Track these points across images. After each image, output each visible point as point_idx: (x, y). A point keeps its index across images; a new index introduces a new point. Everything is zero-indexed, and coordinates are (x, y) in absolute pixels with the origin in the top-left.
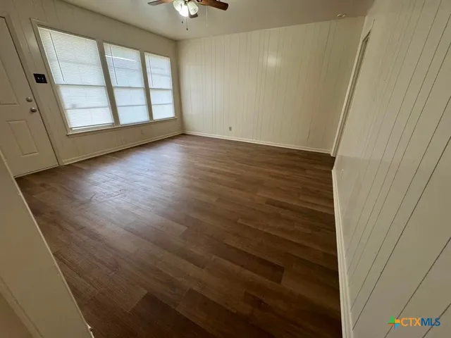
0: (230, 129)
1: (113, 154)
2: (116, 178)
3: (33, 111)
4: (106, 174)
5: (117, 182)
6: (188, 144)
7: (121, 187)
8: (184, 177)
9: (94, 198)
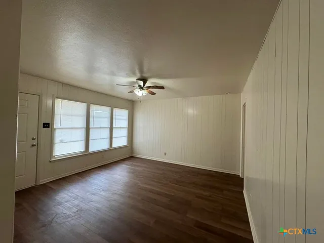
0: (165, 154)
1: (78, 174)
2: (76, 198)
3: (33, 146)
4: (70, 194)
5: (76, 202)
6: (135, 166)
7: (78, 207)
8: (129, 197)
9: (55, 219)
